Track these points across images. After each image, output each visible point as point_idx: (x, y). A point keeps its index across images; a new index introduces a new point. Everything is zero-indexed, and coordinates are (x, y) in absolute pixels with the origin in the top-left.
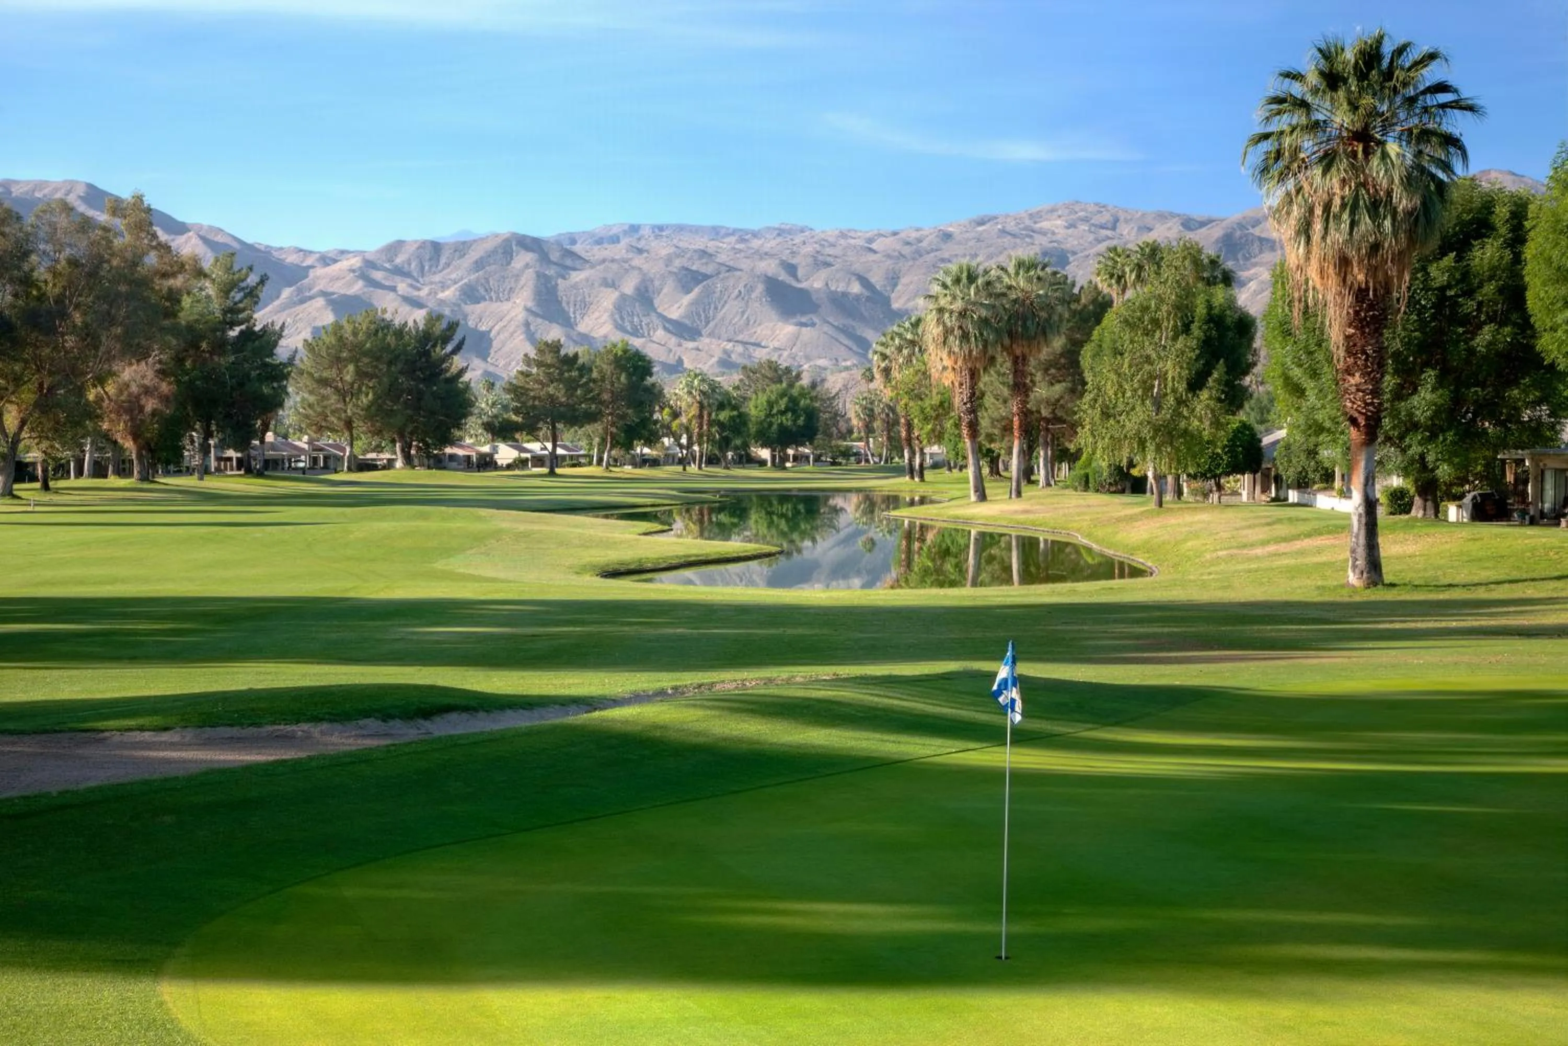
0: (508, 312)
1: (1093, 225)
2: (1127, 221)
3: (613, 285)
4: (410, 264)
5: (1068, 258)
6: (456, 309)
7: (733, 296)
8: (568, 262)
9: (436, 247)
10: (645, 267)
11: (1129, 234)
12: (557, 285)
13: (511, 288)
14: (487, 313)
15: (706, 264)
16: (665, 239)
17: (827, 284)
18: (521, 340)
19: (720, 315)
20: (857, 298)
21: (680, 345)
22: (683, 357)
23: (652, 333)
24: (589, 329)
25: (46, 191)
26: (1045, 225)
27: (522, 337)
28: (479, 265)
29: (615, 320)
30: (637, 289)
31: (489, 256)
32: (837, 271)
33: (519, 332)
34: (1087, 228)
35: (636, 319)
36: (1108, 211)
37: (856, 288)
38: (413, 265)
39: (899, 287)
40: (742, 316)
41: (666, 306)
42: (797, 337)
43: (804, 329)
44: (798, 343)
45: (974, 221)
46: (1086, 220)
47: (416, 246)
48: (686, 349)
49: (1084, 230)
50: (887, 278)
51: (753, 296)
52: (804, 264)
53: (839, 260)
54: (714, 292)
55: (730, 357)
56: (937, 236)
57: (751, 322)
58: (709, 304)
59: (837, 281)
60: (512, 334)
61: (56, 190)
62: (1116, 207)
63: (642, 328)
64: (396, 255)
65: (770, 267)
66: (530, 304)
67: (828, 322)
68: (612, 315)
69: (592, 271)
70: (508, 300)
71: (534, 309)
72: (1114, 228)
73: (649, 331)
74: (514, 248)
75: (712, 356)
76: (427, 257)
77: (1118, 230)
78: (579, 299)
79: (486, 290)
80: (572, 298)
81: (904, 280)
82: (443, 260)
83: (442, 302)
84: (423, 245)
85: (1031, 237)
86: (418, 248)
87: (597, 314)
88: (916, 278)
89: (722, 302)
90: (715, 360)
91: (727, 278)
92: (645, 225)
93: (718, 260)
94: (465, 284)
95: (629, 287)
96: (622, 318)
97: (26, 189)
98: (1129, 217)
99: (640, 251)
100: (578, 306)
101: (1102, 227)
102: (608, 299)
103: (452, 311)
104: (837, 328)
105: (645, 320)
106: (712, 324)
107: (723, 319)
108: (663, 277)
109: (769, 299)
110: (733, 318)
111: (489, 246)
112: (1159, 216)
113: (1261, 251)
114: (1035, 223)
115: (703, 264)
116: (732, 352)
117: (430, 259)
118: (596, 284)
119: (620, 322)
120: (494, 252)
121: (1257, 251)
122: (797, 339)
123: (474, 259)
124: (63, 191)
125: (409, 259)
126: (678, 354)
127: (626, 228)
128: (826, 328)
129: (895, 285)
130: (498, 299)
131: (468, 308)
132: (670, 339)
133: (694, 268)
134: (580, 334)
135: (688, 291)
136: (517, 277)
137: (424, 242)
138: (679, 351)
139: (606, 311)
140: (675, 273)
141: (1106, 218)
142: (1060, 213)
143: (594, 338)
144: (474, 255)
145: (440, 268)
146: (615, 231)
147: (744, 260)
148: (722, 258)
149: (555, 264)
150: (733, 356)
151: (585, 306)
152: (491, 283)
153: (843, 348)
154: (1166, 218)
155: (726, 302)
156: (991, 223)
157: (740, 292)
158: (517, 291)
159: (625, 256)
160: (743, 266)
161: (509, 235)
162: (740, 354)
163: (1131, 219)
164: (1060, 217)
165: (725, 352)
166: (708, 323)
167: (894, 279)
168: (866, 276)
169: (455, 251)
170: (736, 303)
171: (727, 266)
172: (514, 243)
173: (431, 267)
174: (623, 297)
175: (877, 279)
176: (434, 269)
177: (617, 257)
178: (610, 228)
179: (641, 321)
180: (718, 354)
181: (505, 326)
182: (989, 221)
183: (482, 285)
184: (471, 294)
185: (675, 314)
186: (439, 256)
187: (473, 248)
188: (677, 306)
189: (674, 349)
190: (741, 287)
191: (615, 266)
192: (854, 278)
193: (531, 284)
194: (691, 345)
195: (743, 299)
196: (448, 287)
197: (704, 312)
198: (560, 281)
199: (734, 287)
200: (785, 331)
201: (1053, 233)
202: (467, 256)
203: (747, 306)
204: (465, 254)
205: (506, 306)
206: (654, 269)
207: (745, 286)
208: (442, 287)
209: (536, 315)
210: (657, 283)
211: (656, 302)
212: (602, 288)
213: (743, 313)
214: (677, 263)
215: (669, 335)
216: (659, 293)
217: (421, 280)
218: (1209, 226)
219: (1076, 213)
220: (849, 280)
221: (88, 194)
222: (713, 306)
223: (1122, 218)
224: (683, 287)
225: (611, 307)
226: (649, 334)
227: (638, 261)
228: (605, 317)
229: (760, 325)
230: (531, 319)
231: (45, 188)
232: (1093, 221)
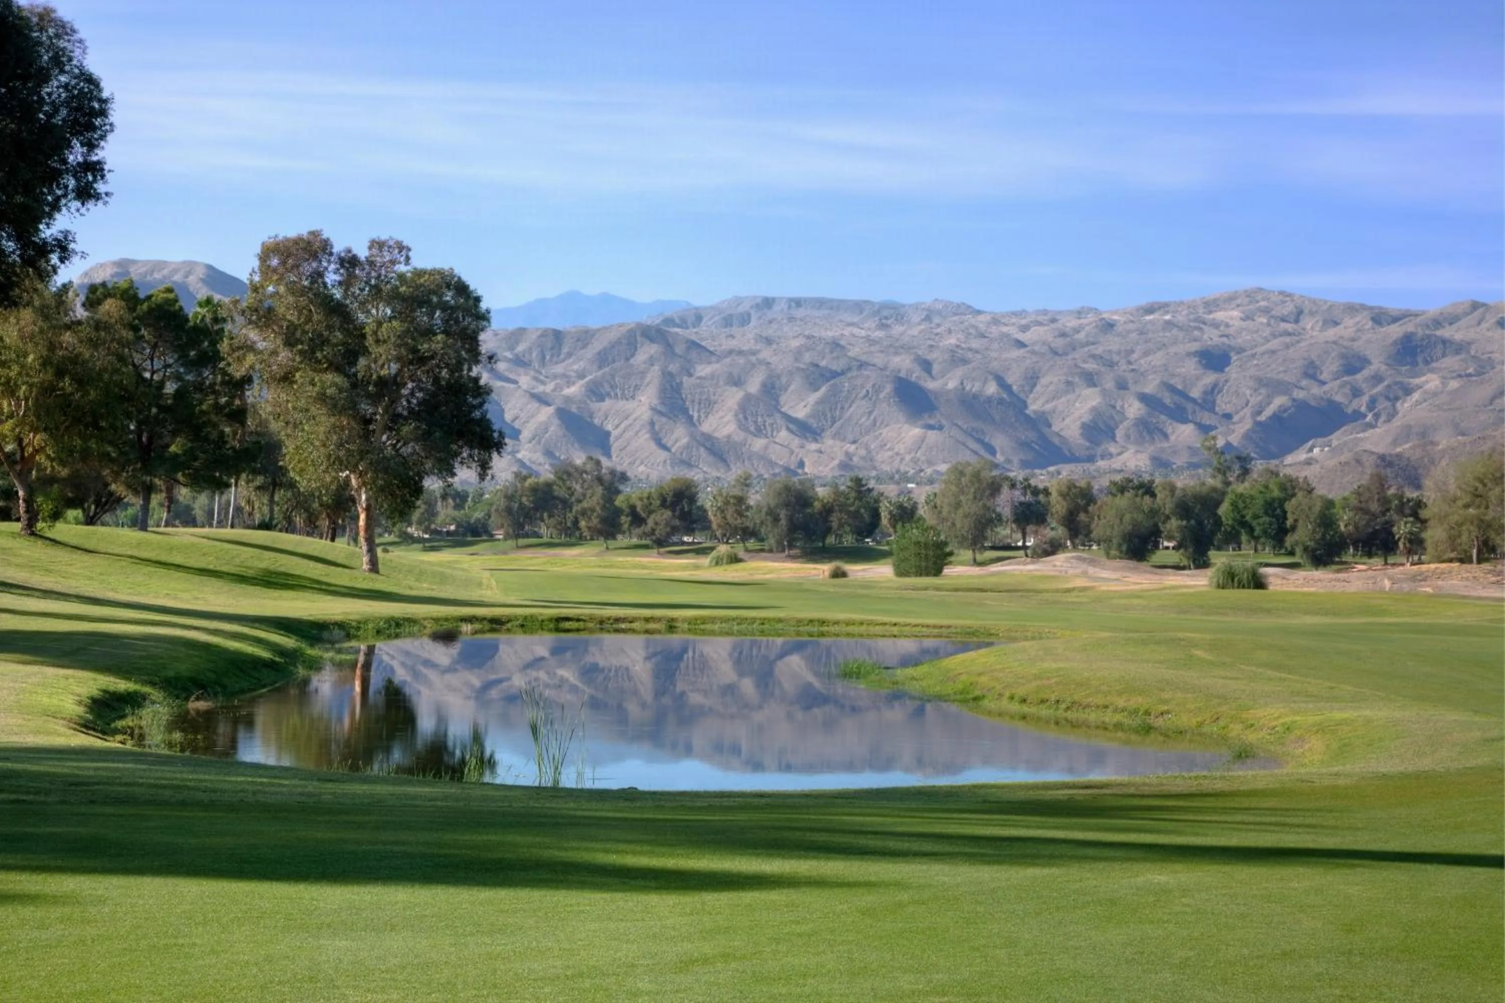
0: (634, 410)
1: (1272, 317)
2: (1312, 313)
3: (736, 382)
4: (531, 354)
5: (1230, 358)
6: (582, 406)
7: (861, 395)
8: (694, 355)
9: (558, 335)
10: (774, 360)
11: (1312, 328)
12: (682, 382)
13: (636, 385)
14: (613, 412)
15: (838, 358)
16: (798, 323)
17: (962, 383)
18: (646, 440)
19: (847, 415)
20: (989, 400)
21: (802, 447)
22: (805, 460)
23: (775, 434)
24: (713, 428)
25: (165, 272)
26: (1219, 315)
27: (647, 436)
28: (602, 359)
29: (739, 421)
30: (764, 385)
31: (613, 347)
32: (974, 369)
33: (644, 431)
34: (1265, 321)
35: (760, 419)
36: (1293, 300)
37: (992, 389)
38: (534, 355)
39: (1038, 388)
40: (869, 416)
41: (792, 404)
42: (923, 439)
43: (930, 432)
44: (924, 446)
45: (1142, 308)
46: (1266, 311)
47: (539, 333)
48: (808, 451)
49: (1262, 323)
50: (1026, 378)
51: (881, 396)
52: (940, 360)
53: (979, 356)
54: (841, 391)
55: (851, 459)
56: (1096, 327)
57: (878, 424)
58: (836, 403)
59: (973, 380)
60: (637, 433)
61: (175, 271)
62: (1302, 297)
63: (765, 428)
64: (517, 344)
65: (903, 363)
66: (655, 402)
67: (957, 425)
68: (736, 415)
69: (718, 366)
70: (633, 397)
71: (659, 408)
72: (1297, 321)
73: (772, 431)
74: (638, 338)
75: (833, 459)
76: (549, 346)
77: (1301, 324)
78: (704, 397)
79: (612, 387)
80: (697, 396)
81: (1044, 381)
82: (565, 350)
83: (568, 399)
84: (545, 333)
85: (1200, 329)
86: (539, 337)
87: (721, 414)
88: (1056, 378)
89: (849, 402)
90: (836, 462)
91: (856, 377)
92: (781, 299)
93: (850, 354)
94: (591, 380)
95: (754, 386)
96: (746, 418)
97: (144, 269)
98: (1314, 310)
99: (769, 341)
100: (702, 405)
101: (1283, 320)
102: (733, 398)
103: (579, 408)
104: (965, 432)
105: (769, 421)
106: (838, 424)
107: (850, 419)
108: (791, 373)
109: (897, 399)
110: (859, 419)
111: (613, 336)
112: (1349, 308)
113: (1444, 355)
114: (1210, 312)
115: (833, 358)
116: (854, 455)
117: (552, 349)
118: (721, 383)
119: (743, 421)
120: (619, 342)
121: (1439, 355)
122: (923, 441)
123: (597, 350)
124: (182, 272)
125: (531, 348)
126: (800, 455)
127: (759, 301)
128: (955, 432)
129: (1035, 385)
130: (624, 397)
131: (595, 406)
132: (793, 440)
133: (823, 363)
134: (703, 434)
135: (817, 389)
136: (643, 374)
137: (546, 330)
138: (801, 453)
139: (730, 410)
140: (803, 369)
141: (1288, 308)
142: (1239, 301)
143: (717, 439)
144: (597, 346)
145: (562, 357)
146: (744, 307)
147: (878, 354)
148: (854, 352)
149: (680, 357)
150: (855, 459)
151: (709, 405)
152: (617, 380)
153: (969, 452)
154: (1356, 310)
155: (853, 402)
156: (1161, 311)
157: (868, 392)
158: (642, 388)
159: (753, 347)
160: (875, 361)
161: (633, 325)
162: (862, 458)
163: (1317, 312)
164: (1238, 306)
165: (847, 454)
166: (834, 422)
167: (1032, 379)
168: (1002, 375)
169: (578, 340)
170: (864, 402)
171: (858, 361)
172: (638, 334)
173: (552, 356)
174: (748, 397)
175: (1014, 379)
176: (555, 359)
177: (744, 348)
178: (738, 301)
179: (765, 422)
180: (840, 457)
181: (631, 425)
182: (1160, 308)
183: (607, 381)
184: (596, 392)
185: (800, 413)
186: (561, 345)
187: (597, 336)
188: (803, 404)
189: (796, 450)
190: (869, 387)
191: (742, 360)
192: (991, 377)
193: (656, 382)
194: (814, 446)
195: (870, 399)
196: (574, 383)
197: (831, 410)
198: (685, 379)
199: (862, 386)
200: (911, 433)
201: (1227, 325)
202: (590, 346)
203: (874, 406)
204: (587, 344)
205: (630, 405)
206: (782, 363)
207: (874, 385)
208: (568, 382)
209: (661, 413)
210: (784, 380)
211: (783, 399)
212: (727, 387)
213: (870, 413)
214: (807, 357)
215: (792, 436)
216: (786, 390)
217: (543, 371)
218: (1401, 322)
219: (1257, 302)
220: (986, 379)
221: (208, 276)
222: (839, 406)
223: (1306, 311)
224: (811, 384)
225: (736, 407)
226: (772, 435)
227: (766, 354)
228: (730, 417)
229: (887, 426)
230: (656, 418)
231: (164, 269)
232: (1273, 313)
